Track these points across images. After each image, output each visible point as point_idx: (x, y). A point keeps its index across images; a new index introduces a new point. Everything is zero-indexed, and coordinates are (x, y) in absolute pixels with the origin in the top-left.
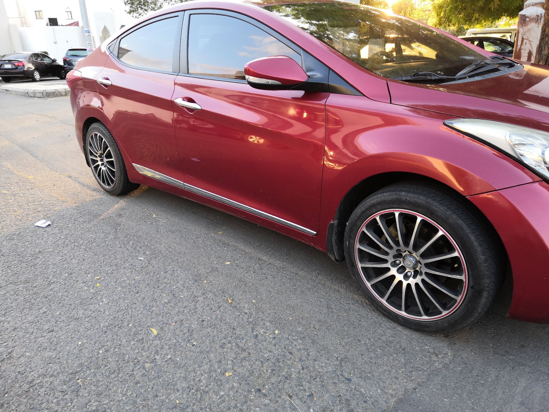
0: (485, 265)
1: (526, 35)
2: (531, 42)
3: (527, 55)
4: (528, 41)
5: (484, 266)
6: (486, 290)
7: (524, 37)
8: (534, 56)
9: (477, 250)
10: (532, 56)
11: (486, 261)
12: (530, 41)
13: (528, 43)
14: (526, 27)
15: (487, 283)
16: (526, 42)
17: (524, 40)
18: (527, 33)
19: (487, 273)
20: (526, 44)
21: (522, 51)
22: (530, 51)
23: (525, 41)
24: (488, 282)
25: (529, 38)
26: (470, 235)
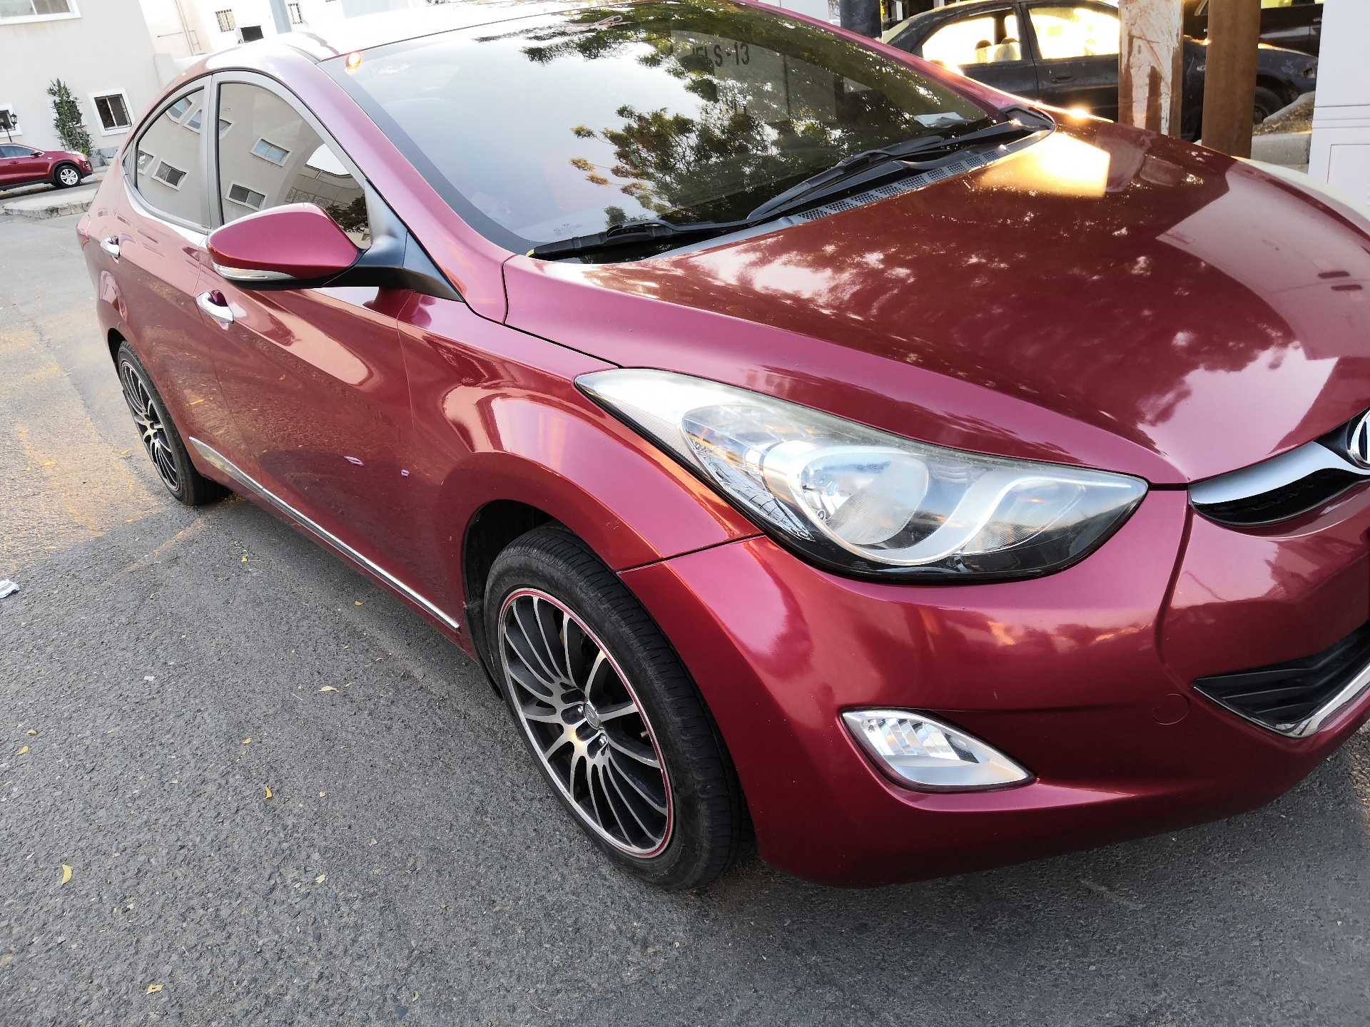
0: (684, 738)
1: (1136, 26)
2: (1153, 45)
3: (1147, 81)
4: (1145, 42)
5: (683, 740)
6: (703, 800)
7: (1134, 33)
8: (1166, 83)
9: (663, 703)
10: (1162, 84)
11: (686, 728)
12: (1149, 42)
13: (1144, 49)
14: (1134, 5)
15: (699, 782)
16: (1140, 47)
17: (1135, 40)
18: (1138, 21)
19: (694, 758)
20: (1139, 52)
21: (1133, 71)
22: (1153, 69)
23: (1136, 42)
24: (701, 779)
25: (1146, 33)
26: (645, 665)
